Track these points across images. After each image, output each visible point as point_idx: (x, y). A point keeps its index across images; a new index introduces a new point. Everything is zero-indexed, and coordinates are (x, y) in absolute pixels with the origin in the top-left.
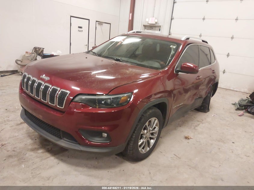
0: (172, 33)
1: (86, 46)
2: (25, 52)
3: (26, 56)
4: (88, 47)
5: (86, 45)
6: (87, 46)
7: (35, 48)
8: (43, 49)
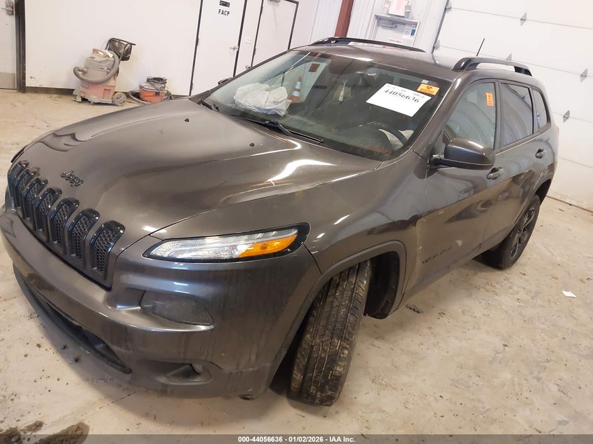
0: (440, 44)
1: (232, 51)
2: (92, 51)
3: (97, 62)
4: (238, 52)
5: (234, 49)
6: (236, 50)
7: (112, 41)
8: (132, 44)
